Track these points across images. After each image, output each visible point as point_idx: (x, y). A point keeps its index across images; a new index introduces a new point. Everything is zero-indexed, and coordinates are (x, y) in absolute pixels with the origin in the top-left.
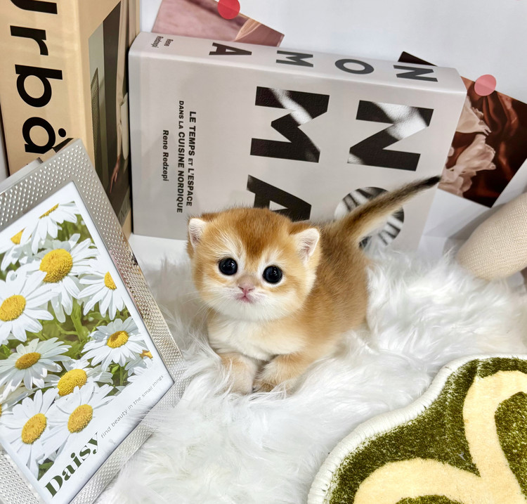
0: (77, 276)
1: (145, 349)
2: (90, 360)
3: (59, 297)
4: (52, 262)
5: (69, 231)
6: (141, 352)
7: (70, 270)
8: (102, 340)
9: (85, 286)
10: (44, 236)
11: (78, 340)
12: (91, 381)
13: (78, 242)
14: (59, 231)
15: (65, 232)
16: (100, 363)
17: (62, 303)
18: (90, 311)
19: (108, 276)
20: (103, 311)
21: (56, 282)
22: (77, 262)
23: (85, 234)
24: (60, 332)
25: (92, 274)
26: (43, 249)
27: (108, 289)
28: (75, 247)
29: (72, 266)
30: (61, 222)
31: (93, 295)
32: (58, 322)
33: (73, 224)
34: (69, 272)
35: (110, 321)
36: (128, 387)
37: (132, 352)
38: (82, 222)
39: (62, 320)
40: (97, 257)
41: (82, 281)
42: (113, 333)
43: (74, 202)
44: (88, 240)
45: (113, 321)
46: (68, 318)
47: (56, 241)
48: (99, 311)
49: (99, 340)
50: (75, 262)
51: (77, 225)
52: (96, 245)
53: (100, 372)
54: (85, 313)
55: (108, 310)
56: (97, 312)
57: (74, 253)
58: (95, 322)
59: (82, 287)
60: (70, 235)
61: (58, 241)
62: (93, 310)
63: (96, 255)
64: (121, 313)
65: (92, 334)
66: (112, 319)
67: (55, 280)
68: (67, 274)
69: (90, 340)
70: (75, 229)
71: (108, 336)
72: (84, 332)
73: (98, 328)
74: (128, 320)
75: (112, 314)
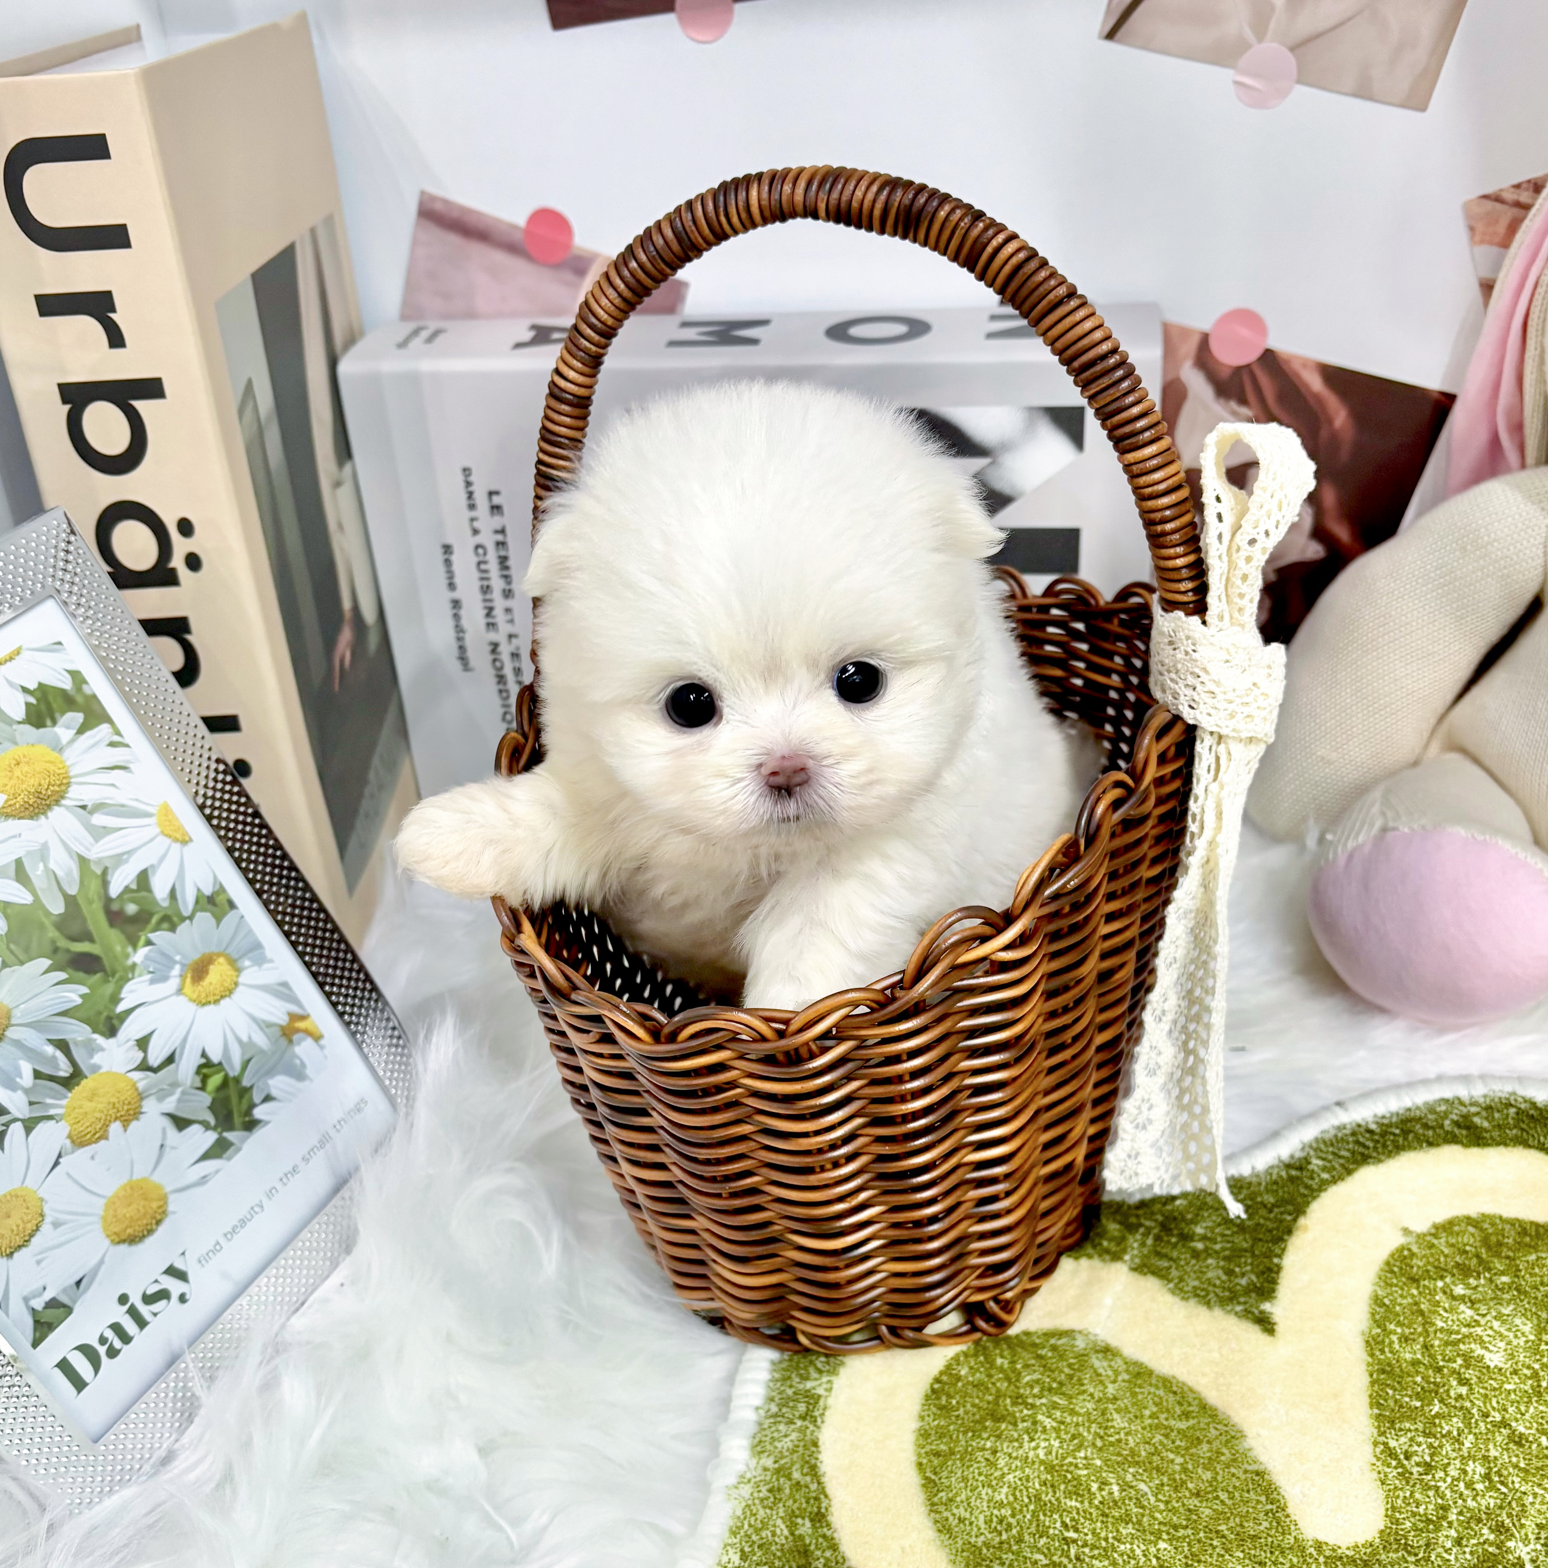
0: (84, 807)
1: (295, 1009)
2: (143, 1043)
3: (43, 853)
4: (17, 772)
5: (55, 706)
6: (282, 1019)
7: (65, 792)
8: (165, 978)
9: (107, 831)
11: (105, 971)
12: (153, 1109)
13: (81, 731)
14: (28, 705)
15: (43, 707)
16: (170, 1060)
17: (52, 865)
18: (127, 890)
19: (166, 811)
20: (160, 889)
21: (31, 818)
22: (82, 775)
23: (94, 713)
24: (53, 942)
25: (123, 806)
27: (168, 841)
28: (72, 741)
29: (68, 784)
30: (32, 686)
31: (130, 853)
32: (48, 913)
33: (63, 692)
34: (63, 797)
35: (183, 919)
36: (259, 1134)
37: (254, 1019)
38: (86, 688)
39: (57, 907)
40: (131, 766)
41: (99, 819)
42: (196, 956)
43: (60, 643)
44: (104, 729)
45: (191, 918)
46: (71, 901)
47: (21, 726)
48: (149, 890)
49: (159, 977)
50: (75, 776)
51: (72, 693)
52: (127, 740)
53: (175, 1085)
54: (115, 890)
55: (173, 891)
56: (144, 894)
57: (71, 756)
58: (141, 920)
59: (99, 833)
60: (57, 715)
61: (28, 728)
62: (134, 886)
63: (129, 761)
64: (211, 900)
65: (139, 956)
66: (186, 914)
67: (27, 813)
68: (57, 802)
69: (137, 972)
70: (68, 701)
71: (183, 965)
72: (118, 948)
73: (153, 936)
74: (230, 918)
75: (187, 900)
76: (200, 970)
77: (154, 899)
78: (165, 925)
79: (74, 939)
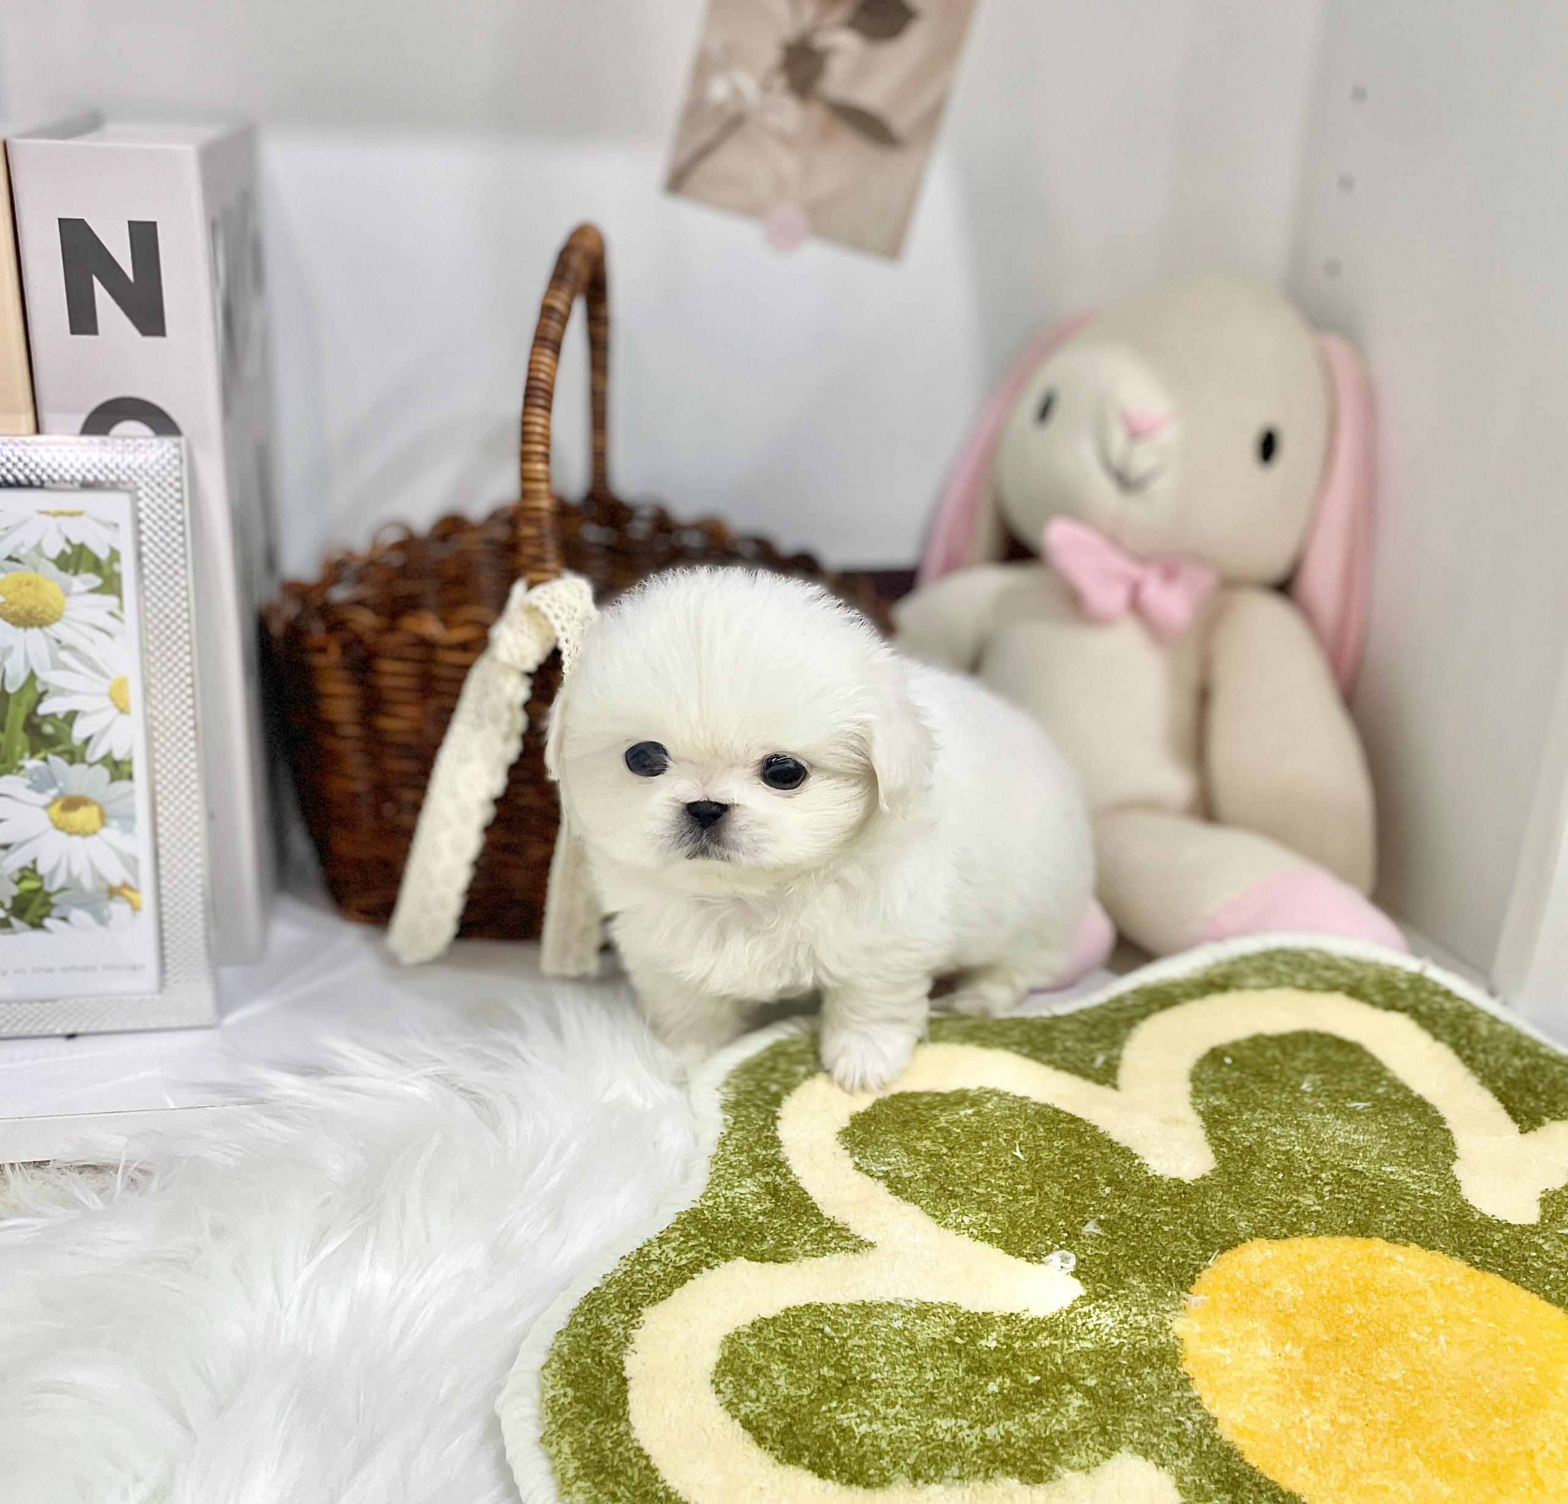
0: (59, 642)
3: (6, 652)
4: (24, 589)
5: (84, 564)
6: (116, 882)
7: (52, 623)
8: (41, 791)
9: (65, 667)
10: (34, 543)
13: (93, 591)
14: (63, 553)
15: (74, 559)
17: (7, 664)
18: (54, 715)
19: (122, 684)
20: (79, 732)
21: (13, 624)
22: (72, 620)
23: (111, 585)
25: (91, 658)
26: (17, 561)
27: (110, 703)
28: (80, 594)
29: (57, 620)
30: (76, 541)
31: (73, 692)
33: (97, 558)
34: (47, 625)
35: (83, 761)
36: (39, 935)
37: (93, 865)
38: (116, 567)
40: (117, 638)
41: (64, 656)
42: (74, 791)
43: (116, 525)
44: (111, 601)
45: (91, 765)
47: (49, 562)
48: (70, 726)
49: (37, 787)
50: (65, 617)
51: (103, 562)
52: (125, 618)
54: (42, 710)
55: (89, 739)
56: (65, 726)
57: (72, 602)
58: (51, 741)
59: (59, 665)
60: (81, 571)
61: (53, 568)
63: (116, 632)
64: (116, 764)
65: (31, 764)
66: (88, 760)
67: (13, 619)
68: (40, 626)
69: (22, 772)
70: (97, 566)
71: (61, 792)
72: (18, 748)
73: (51, 757)
74: (122, 786)
75: (96, 752)
76: (72, 804)
77: (71, 734)
78: (67, 757)
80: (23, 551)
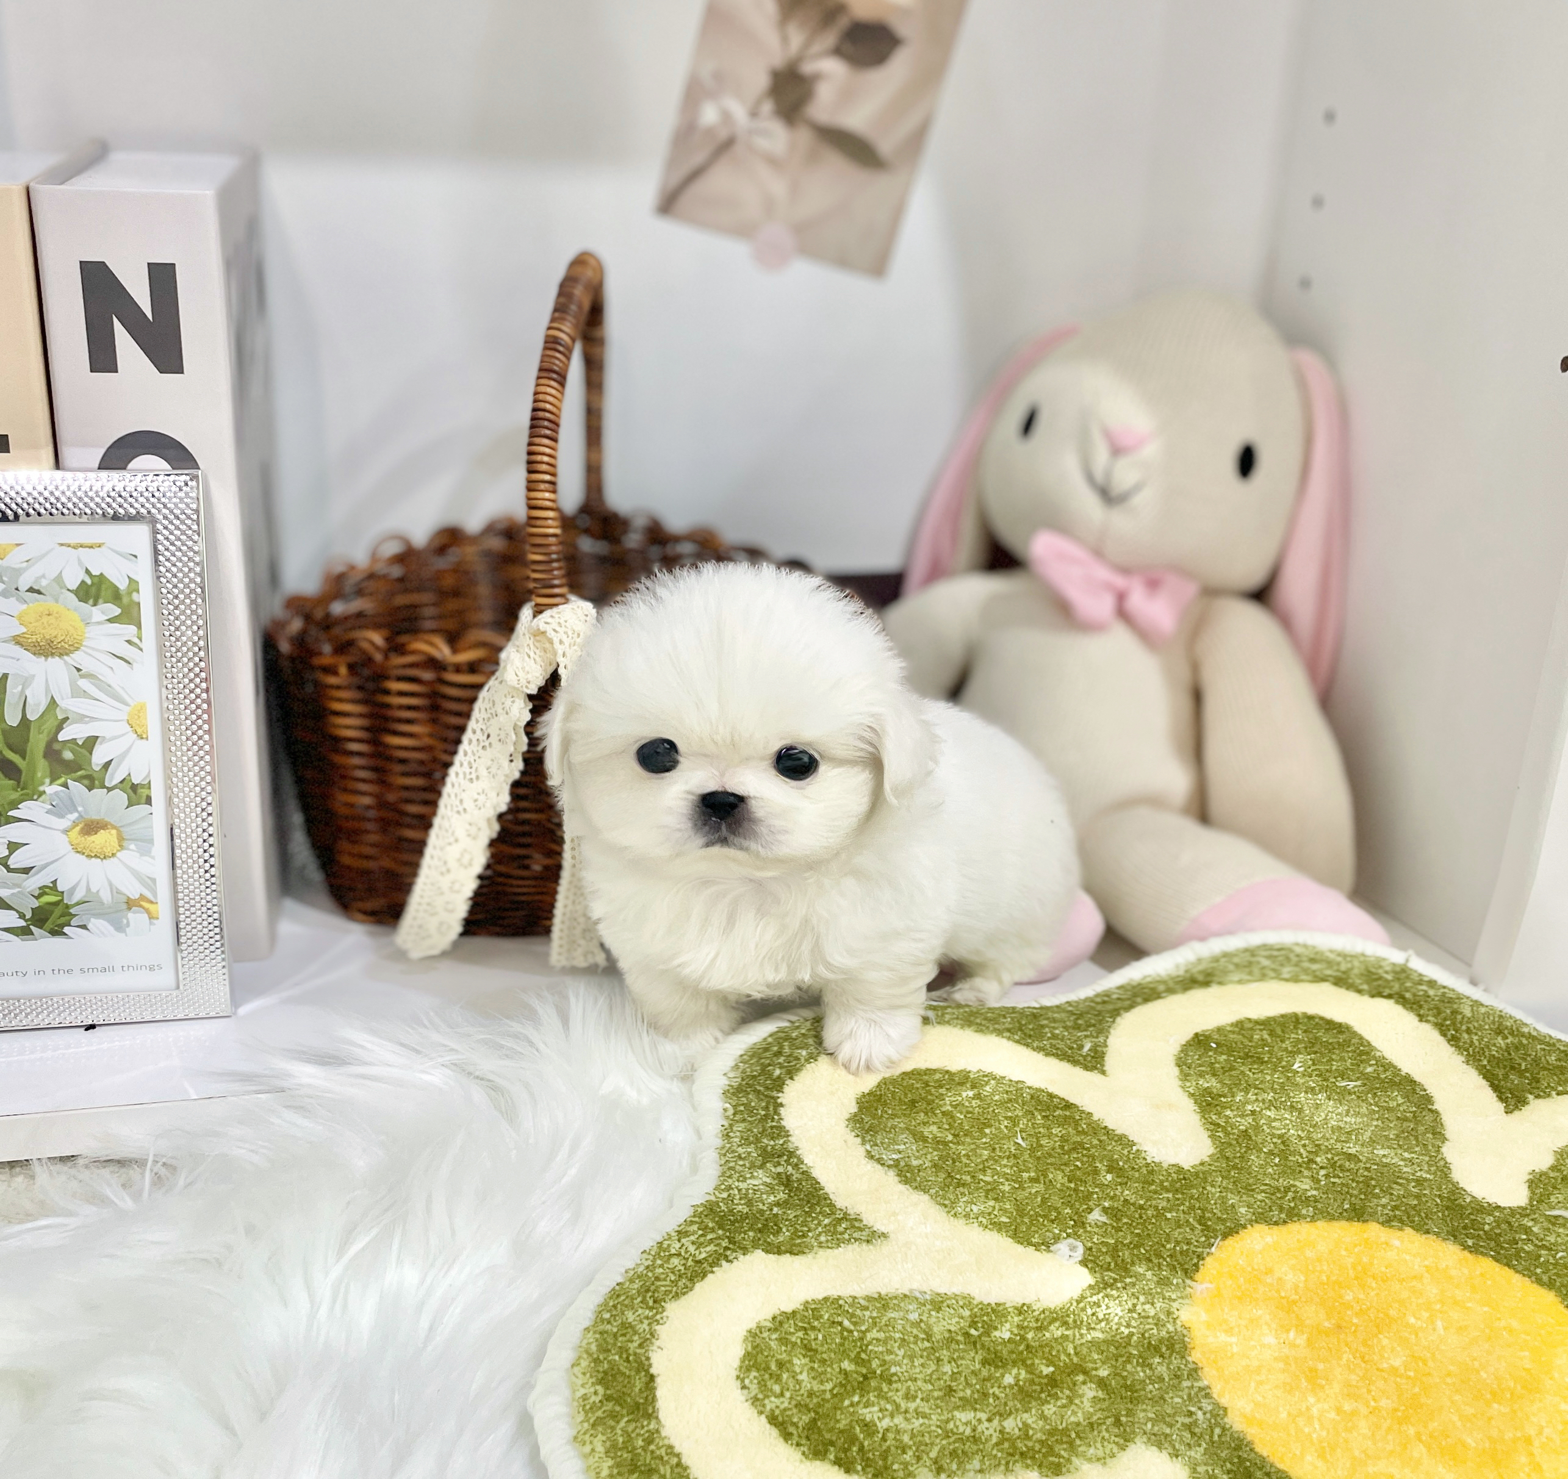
0: (79, 670)
1: (149, 895)
2: (13, 847)
3: (27, 682)
4: (45, 619)
5: (103, 593)
7: (72, 652)
8: (62, 816)
9: (85, 694)
10: (52, 575)
11: (19, 783)
13: (110, 621)
14: (83, 582)
15: (93, 590)
16: (26, 871)
17: (28, 693)
18: (74, 741)
19: (141, 709)
20: (98, 758)
21: (34, 654)
22: (93, 649)
23: (129, 614)
25: (109, 686)
26: (39, 592)
27: (129, 729)
28: (99, 623)
29: (77, 649)
30: (95, 572)
31: (93, 719)
33: (116, 590)
34: (67, 654)
35: (103, 786)
36: (59, 940)
37: (110, 884)
38: (135, 596)
39: (13, 720)
40: (135, 665)
41: (84, 684)
42: (95, 817)
43: (136, 557)
44: (133, 629)
45: (109, 789)
46: (25, 722)
47: (69, 593)
48: (91, 754)
49: (57, 810)
50: (85, 646)
51: (122, 593)
52: (143, 646)
53: (18, 885)
55: (108, 763)
56: (84, 751)
57: (93, 632)
58: (70, 767)
59: (78, 693)
60: (101, 601)
61: (73, 597)
62: (80, 742)
63: (134, 660)
64: (134, 788)
65: (52, 789)
66: (107, 784)
67: (34, 649)
68: (61, 655)
69: (41, 799)
70: (116, 596)
71: (81, 816)
72: (39, 775)
73: (71, 783)
74: (141, 809)
75: (114, 777)
76: (91, 827)
77: (91, 760)
78: (86, 782)
79: (11, 748)
80: (44, 583)
